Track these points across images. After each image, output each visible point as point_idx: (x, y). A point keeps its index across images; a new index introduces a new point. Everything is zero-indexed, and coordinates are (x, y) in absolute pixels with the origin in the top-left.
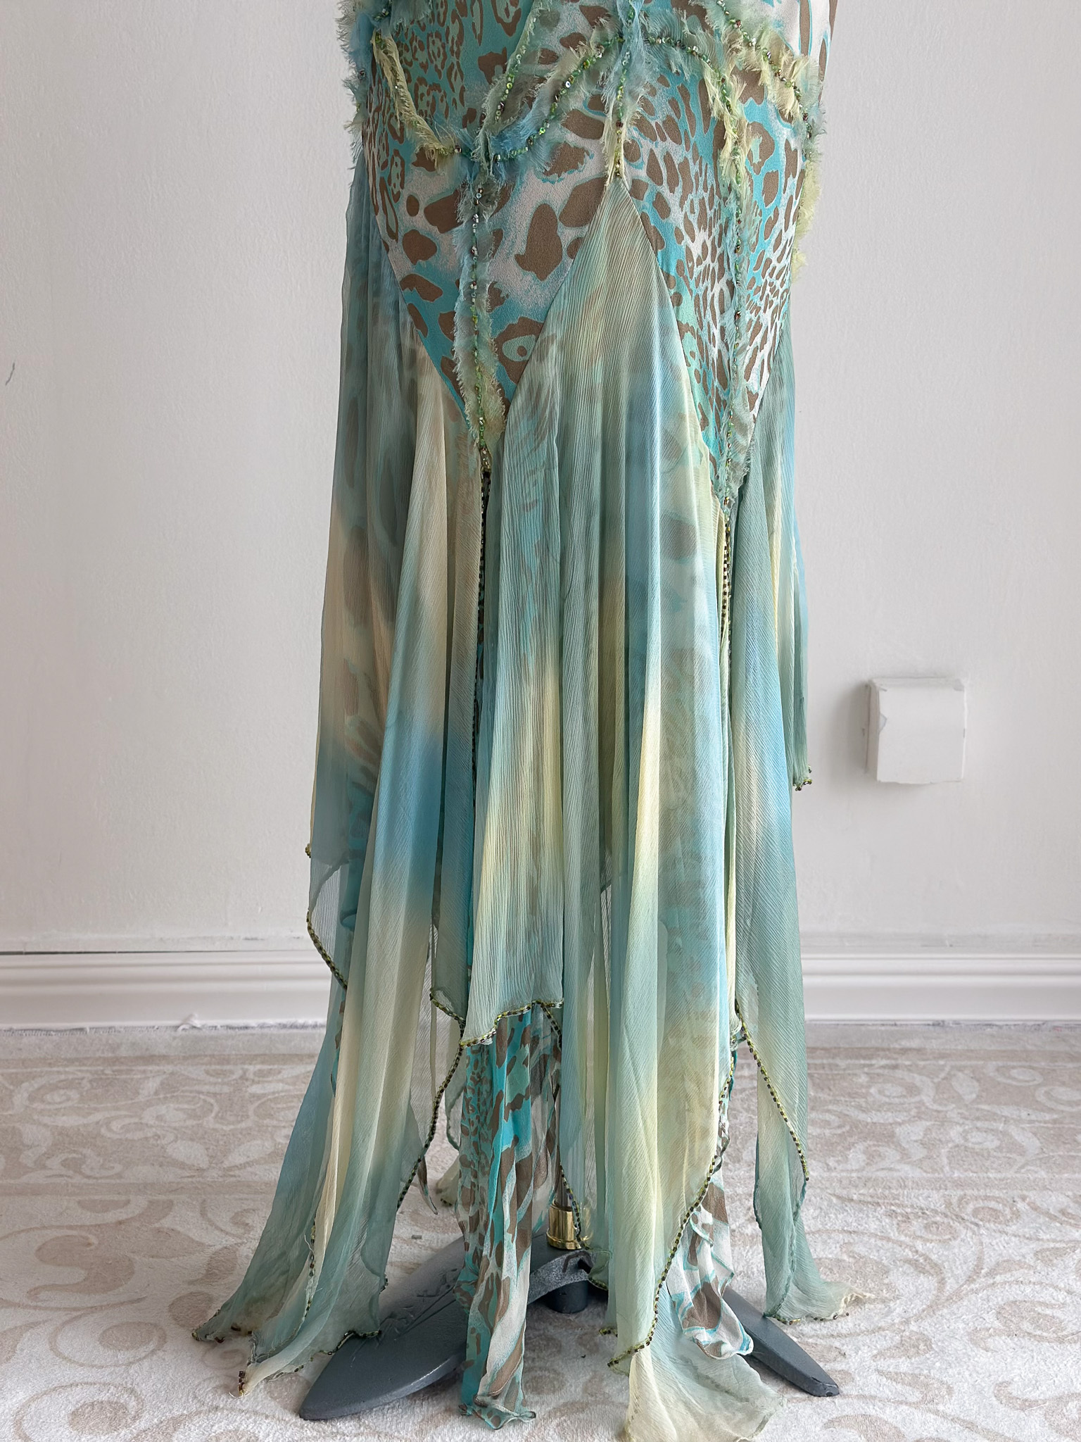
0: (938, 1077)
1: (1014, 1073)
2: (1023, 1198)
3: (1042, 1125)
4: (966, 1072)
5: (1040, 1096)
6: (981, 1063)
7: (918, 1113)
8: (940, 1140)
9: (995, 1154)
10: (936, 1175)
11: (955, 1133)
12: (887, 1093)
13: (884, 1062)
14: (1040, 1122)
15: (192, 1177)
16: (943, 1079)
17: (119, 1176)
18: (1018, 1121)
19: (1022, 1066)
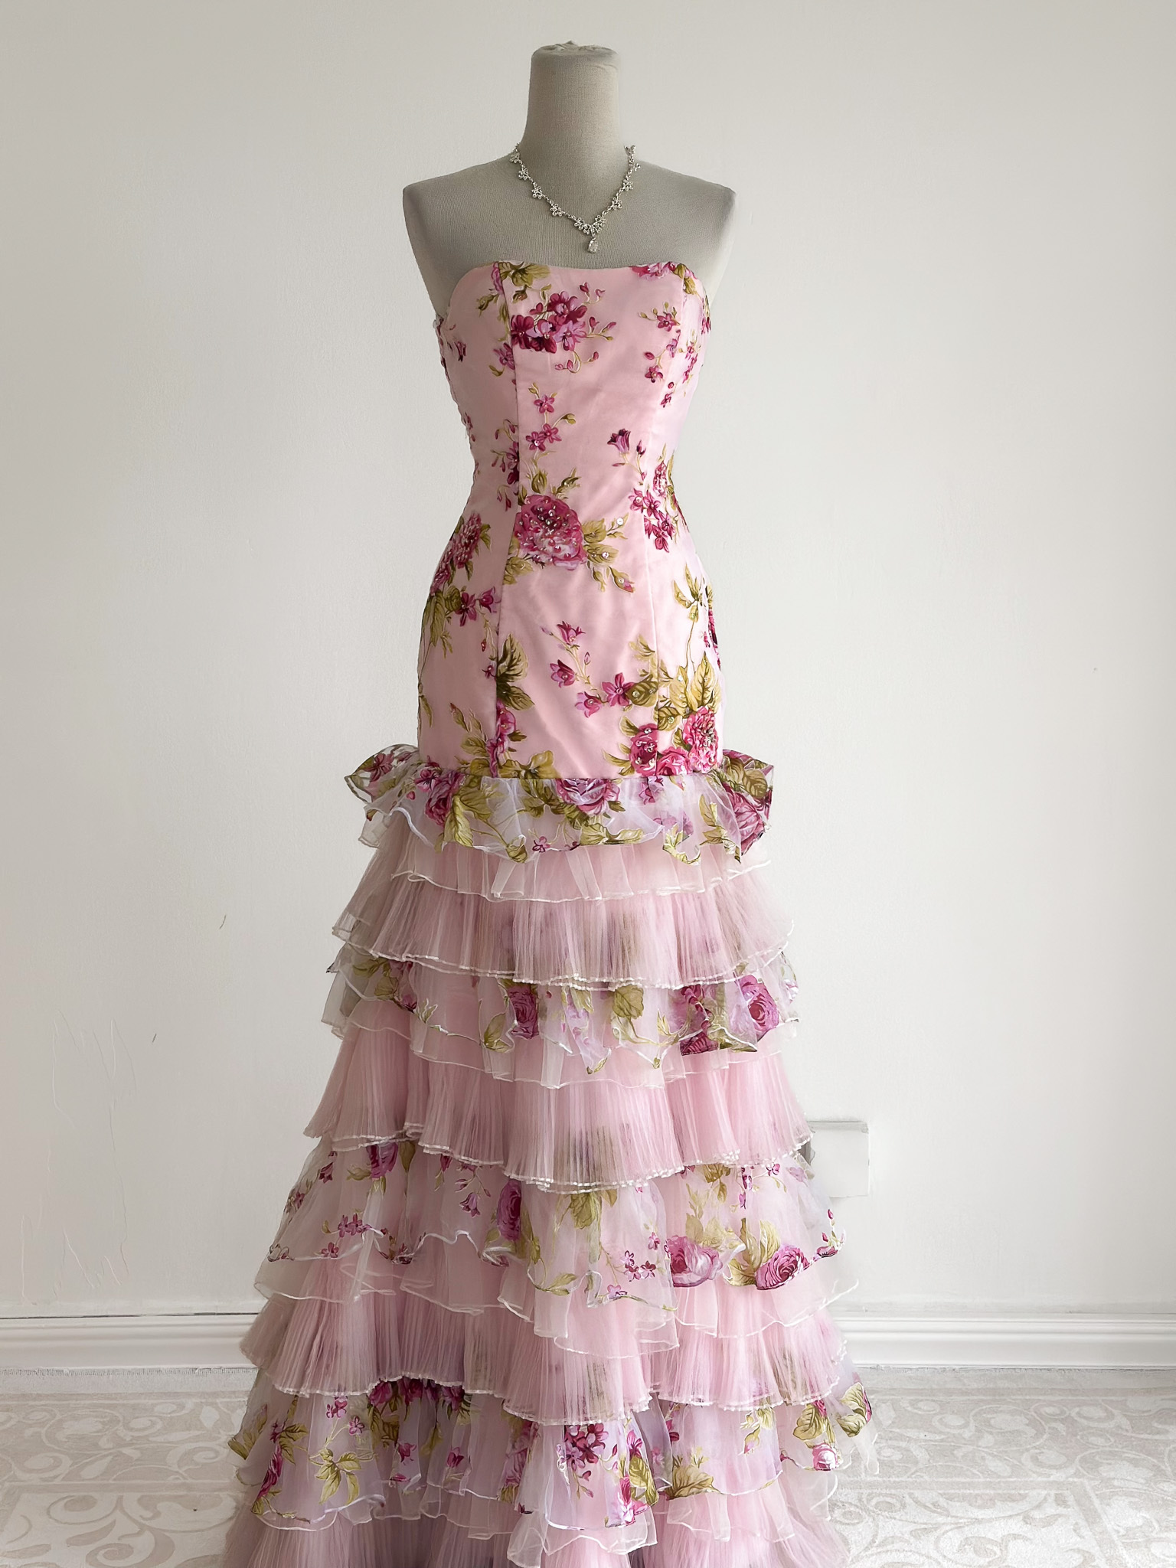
1: (920, 1405)
2: (910, 1495)
3: (933, 1443)
4: (888, 1404)
5: (936, 1421)
6: (899, 1397)
14: (929, 1441)
18: (916, 1440)
19: (927, 1400)
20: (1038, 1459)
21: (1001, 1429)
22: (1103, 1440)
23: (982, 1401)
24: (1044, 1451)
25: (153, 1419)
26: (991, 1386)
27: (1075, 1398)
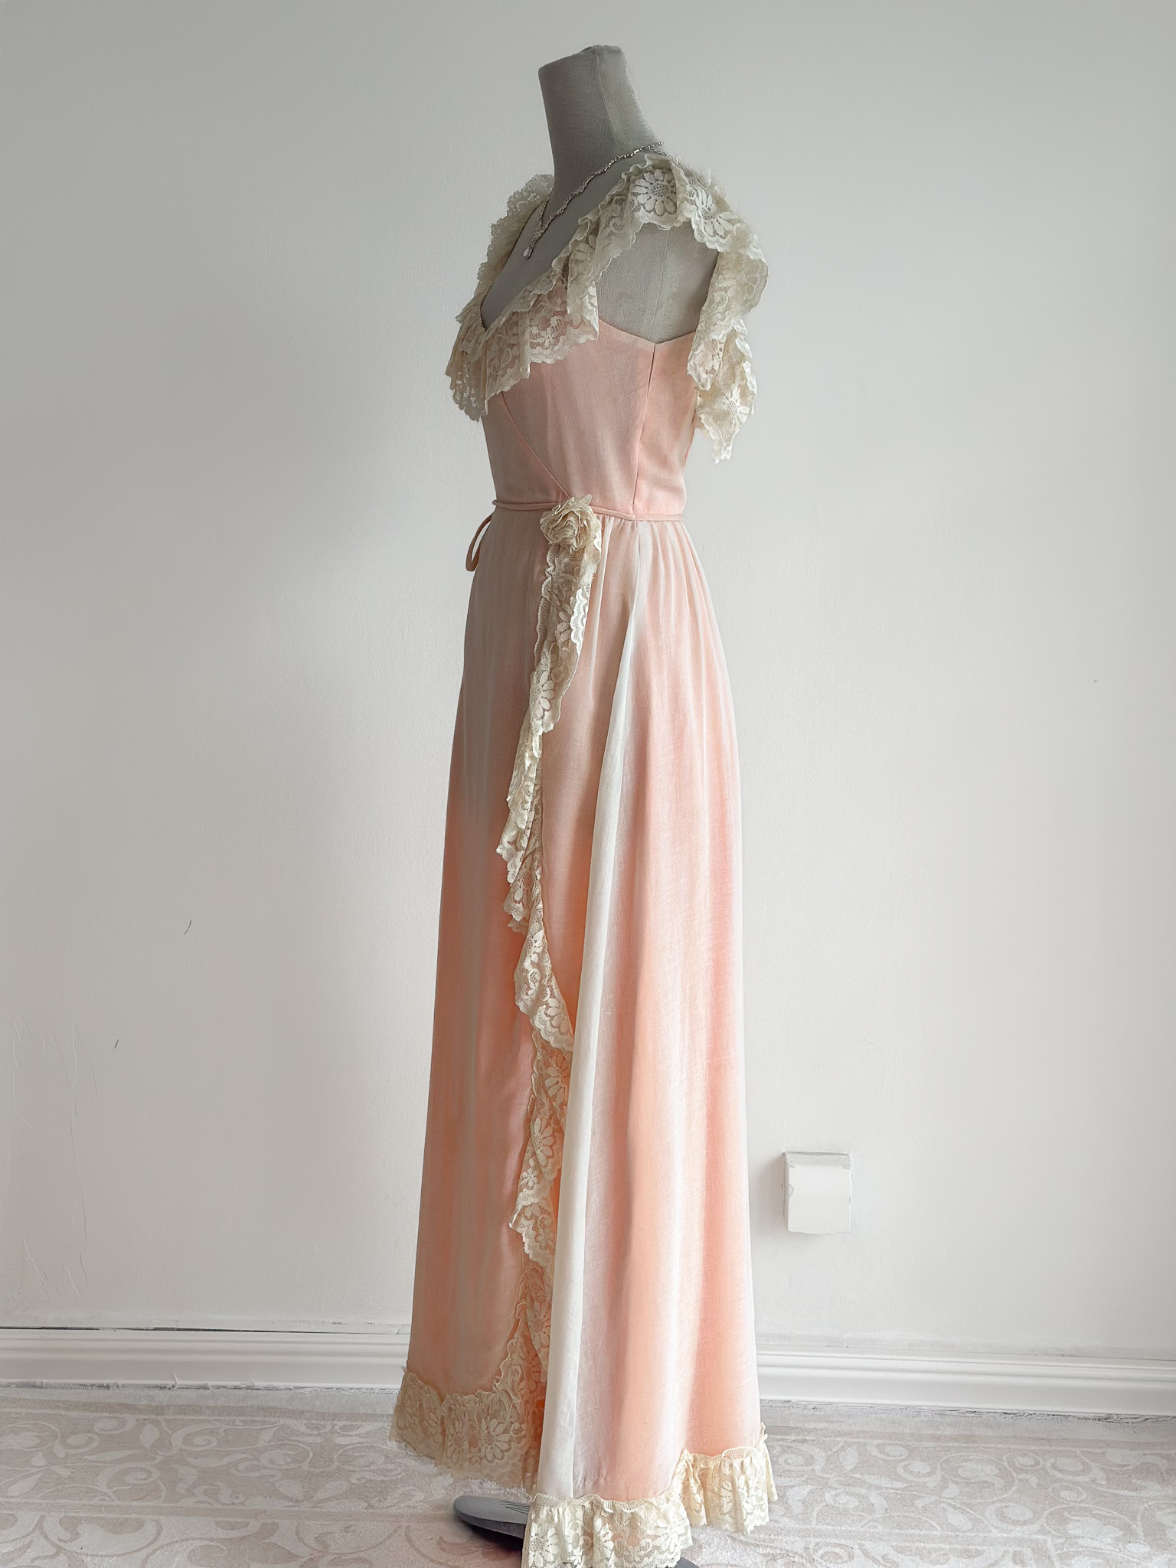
0: (831, 1450)
1: (888, 1449)
2: (859, 1545)
3: (893, 1491)
4: (854, 1447)
5: (900, 1471)
6: (867, 1440)
7: (808, 1479)
8: (816, 1500)
9: (852, 1512)
10: (806, 1527)
11: (828, 1496)
12: (790, 1461)
13: (793, 1438)
14: (891, 1488)
15: (289, 1506)
16: (835, 1452)
17: (242, 1503)
18: (878, 1488)
19: (897, 1444)
20: (1003, 1512)
21: (968, 1479)
22: (1076, 1495)
23: (952, 1446)
24: (1011, 1504)
25: (90, 1435)
26: (967, 1432)
27: (1050, 1449)
